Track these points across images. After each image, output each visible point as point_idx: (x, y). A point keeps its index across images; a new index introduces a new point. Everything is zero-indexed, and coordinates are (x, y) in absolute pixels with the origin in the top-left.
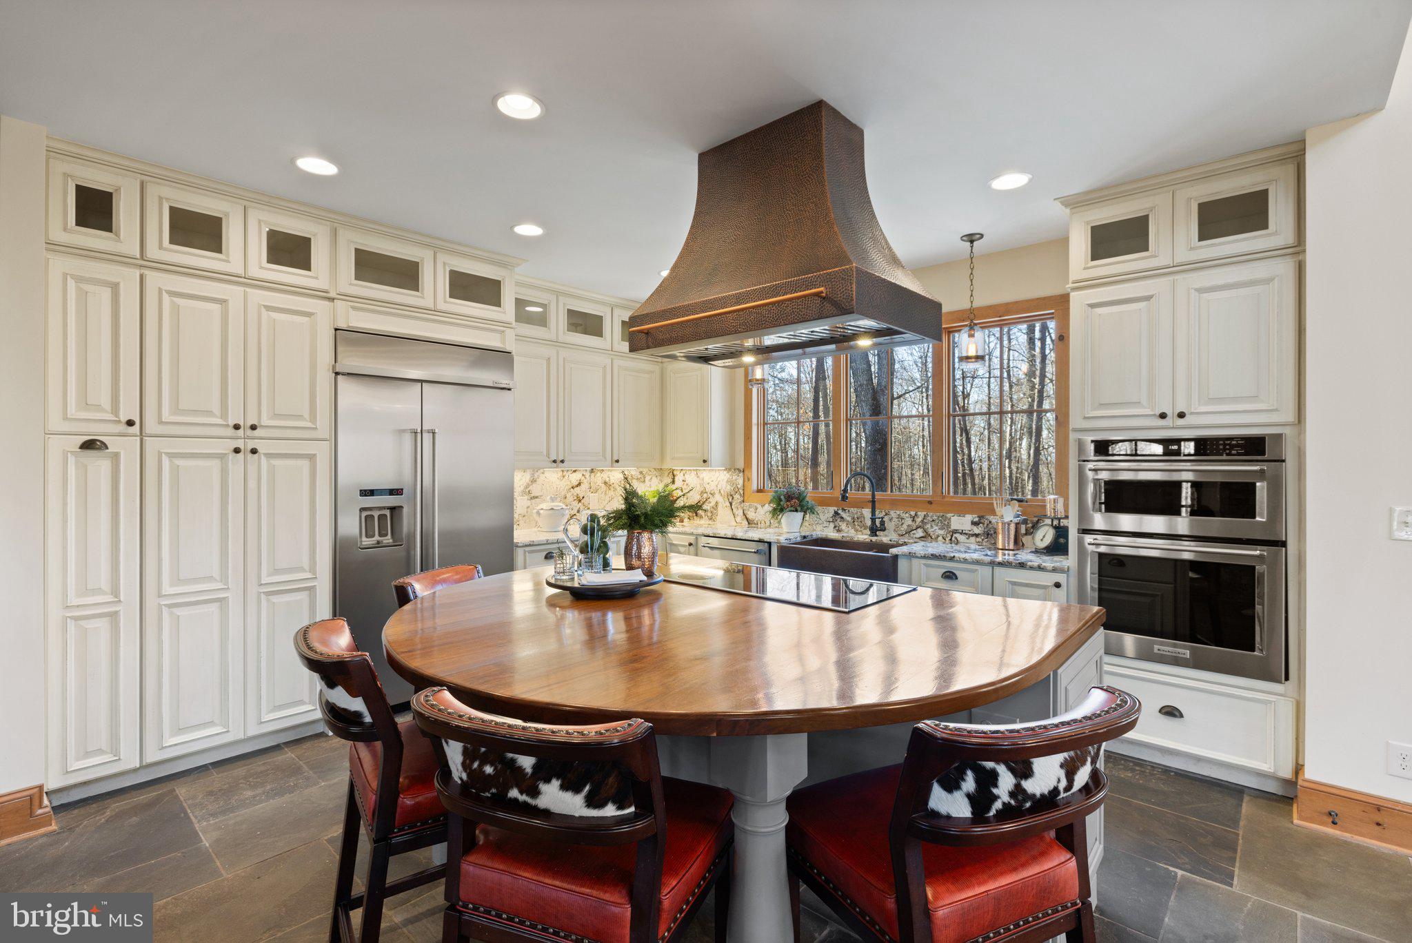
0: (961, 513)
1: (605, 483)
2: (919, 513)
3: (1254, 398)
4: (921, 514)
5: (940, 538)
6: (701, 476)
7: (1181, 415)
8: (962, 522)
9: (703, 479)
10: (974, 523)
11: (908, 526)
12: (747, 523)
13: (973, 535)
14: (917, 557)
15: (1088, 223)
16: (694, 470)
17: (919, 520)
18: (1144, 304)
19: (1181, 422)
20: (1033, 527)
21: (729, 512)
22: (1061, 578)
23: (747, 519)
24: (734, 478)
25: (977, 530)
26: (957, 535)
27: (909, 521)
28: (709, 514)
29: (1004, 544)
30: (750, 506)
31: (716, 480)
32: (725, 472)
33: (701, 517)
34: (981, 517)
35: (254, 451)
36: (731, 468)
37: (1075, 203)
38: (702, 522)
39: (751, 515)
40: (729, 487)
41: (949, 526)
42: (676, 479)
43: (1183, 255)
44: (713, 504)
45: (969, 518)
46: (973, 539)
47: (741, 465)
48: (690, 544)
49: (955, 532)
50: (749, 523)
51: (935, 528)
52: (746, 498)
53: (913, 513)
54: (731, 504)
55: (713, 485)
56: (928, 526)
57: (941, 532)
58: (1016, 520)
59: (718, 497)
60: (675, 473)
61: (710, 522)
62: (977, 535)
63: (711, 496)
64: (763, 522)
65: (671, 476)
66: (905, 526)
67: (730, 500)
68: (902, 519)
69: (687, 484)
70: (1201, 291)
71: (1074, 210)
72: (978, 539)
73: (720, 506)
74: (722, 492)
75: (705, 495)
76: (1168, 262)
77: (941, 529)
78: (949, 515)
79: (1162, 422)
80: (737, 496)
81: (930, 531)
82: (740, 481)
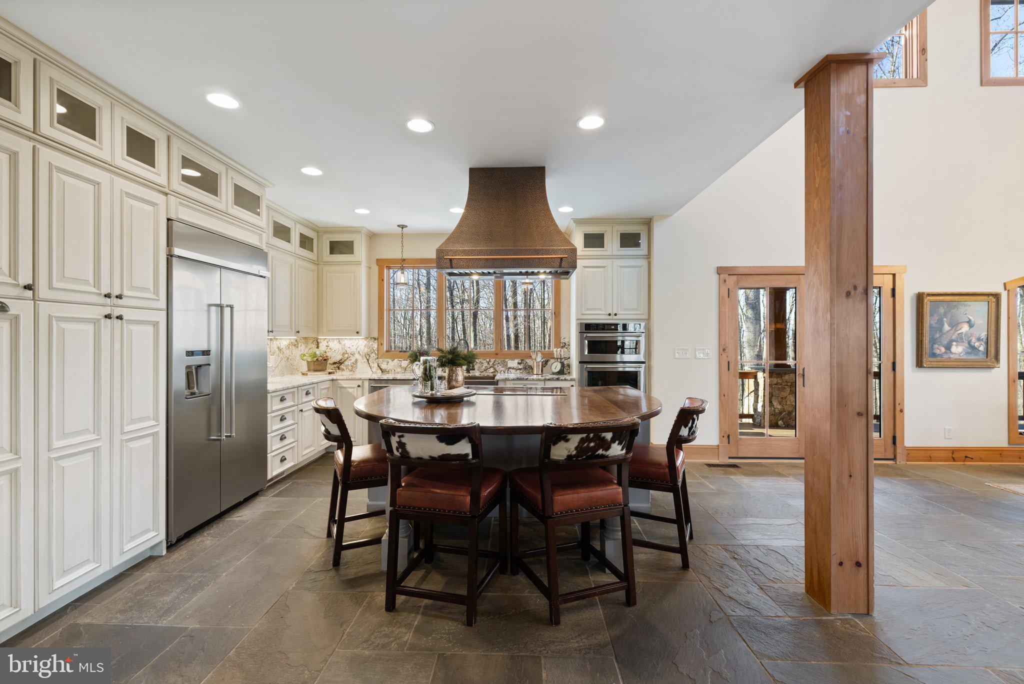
0: (513, 359)
1: (278, 348)
2: (491, 360)
3: (636, 310)
4: (492, 360)
5: (502, 372)
6: (343, 343)
7: (616, 315)
8: (513, 363)
9: (345, 345)
10: (519, 363)
11: (486, 367)
12: (381, 372)
13: (518, 369)
14: (510, 380)
15: (583, 232)
16: (336, 339)
17: (491, 363)
18: (602, 269)
19: (615, 317)
20: (545, 364)
21: (367, 364)
22: (573, 383)
23: (381, 369)
24: (370, 343)
25: (520, 367)
26: (511, 370)
27: (486, 364)
28: (350, 368)
29: (537, 372)
30: (383, 361)
31: (357, 345)
32: (363, 340)
33: (343, 370)
34: (522, 360)
35: (120, 318)
36: (369, 338)
37: (579, 222)
38: (344, 373)
39: (384, 366)
40: (366, 349)
41: (507, 365)
42: (320, 345)
43: (615, 252)
44: (353, 360)
45: (516, 361)
46: (518, 371)
47: (376, 335)
48: (359, 386)
49: (510, 368)
50: (382, 372)
51: (500, 367)
52: (379, 356)
53: (488, 360)
54: (368, 360)
55: (353, 349)
56: (496, 366)
57: (503, 369)
58: (542, 360)
59: (357, 356)
60: (319, 341)
61: (351, 373)
62: (520, 369)
63: (351, 355)
64: (393, 370)
65: (315, 343)
66: (484, 367)
67: (368, 358)
68: (482, 363)
69: (330, 349)
70: (621, 267)
71: (577, 225)
72: (521, 371)
73: (359, 363)
74: (361, 352)
75: (346, 355)
76: (610, 254)
77: (503, 367)
78: (507, 360)
79: (609, 317)
80: (373, 355)
81: (497, 369)
82: (376, 346)
